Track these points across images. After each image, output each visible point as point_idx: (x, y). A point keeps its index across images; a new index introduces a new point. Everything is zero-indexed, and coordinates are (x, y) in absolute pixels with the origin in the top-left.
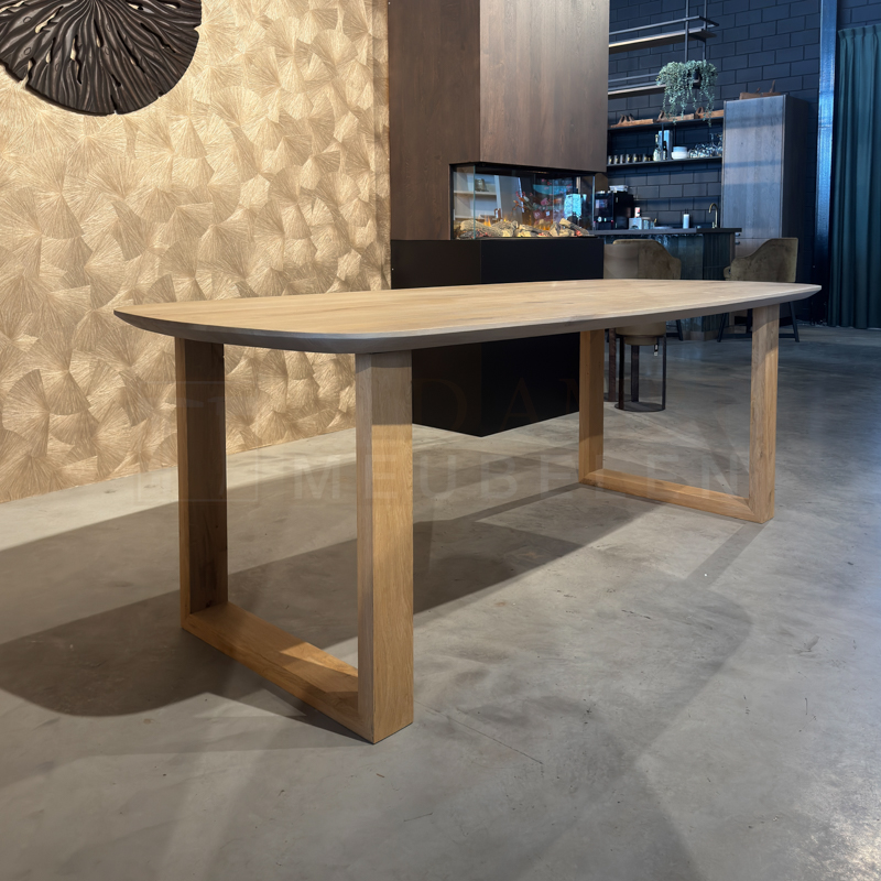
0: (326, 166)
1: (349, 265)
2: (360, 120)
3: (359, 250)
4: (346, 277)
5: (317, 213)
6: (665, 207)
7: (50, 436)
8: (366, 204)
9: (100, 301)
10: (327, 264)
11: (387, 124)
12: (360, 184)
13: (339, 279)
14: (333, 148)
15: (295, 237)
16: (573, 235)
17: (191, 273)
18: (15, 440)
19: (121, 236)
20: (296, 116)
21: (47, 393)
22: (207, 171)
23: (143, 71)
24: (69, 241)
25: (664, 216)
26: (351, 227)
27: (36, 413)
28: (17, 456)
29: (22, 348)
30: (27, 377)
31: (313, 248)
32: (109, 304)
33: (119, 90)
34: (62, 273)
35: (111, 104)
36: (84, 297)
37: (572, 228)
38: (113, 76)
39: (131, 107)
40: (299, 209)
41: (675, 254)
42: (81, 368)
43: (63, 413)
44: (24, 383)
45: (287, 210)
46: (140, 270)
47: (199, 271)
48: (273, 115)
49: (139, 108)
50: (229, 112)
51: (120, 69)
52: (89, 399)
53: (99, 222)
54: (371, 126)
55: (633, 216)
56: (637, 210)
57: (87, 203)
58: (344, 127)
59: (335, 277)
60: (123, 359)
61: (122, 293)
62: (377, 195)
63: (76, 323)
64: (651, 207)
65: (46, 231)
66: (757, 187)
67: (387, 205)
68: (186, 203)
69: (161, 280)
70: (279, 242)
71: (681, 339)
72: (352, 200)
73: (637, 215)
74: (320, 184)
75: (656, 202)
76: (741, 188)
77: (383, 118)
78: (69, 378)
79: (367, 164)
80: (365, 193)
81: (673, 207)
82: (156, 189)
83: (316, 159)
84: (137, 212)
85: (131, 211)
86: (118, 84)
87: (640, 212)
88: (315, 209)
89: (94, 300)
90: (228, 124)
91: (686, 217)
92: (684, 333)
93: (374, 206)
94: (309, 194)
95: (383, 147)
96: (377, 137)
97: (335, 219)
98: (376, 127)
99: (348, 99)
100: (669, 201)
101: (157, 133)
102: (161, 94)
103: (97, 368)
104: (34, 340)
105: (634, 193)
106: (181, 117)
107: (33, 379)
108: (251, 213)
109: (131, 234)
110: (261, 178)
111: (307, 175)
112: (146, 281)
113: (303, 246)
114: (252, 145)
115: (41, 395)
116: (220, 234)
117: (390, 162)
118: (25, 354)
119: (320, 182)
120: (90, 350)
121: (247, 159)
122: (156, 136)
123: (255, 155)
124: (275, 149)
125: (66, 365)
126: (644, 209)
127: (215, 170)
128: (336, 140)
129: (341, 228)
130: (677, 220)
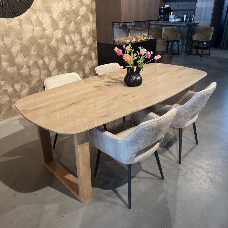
0: (77, 24)
1: (85, 51)
2: (87, 8)
3: (88, 46)
4: (85, 54)
5: (76, 38)
6: (180, 12)
7: (12, 104)
8: (90, 33)
9: (19, 70)
10: (79, 51)
11: (95, 8)
12: (87, 27)
13: (83, 55)
14: (79, 17)
15: (70, 45)
16: (148, 38)
17: (43, 59)
18: (4, 106)
19: (22, 52)
20: (68, 9)
21: (10, 94)
22: (44, 30)
23: (21, 2)
24: (9, 55)
25: (179, 15)
26: (86, 40)
27: (8, 99)
28: (5, 109)
29: (1, 84)
30: (4, 91)
31: (75, 47)
32: (22, 70)
33: (15, 10)
34: (8, 64)
35: (13, 14)
36: (15, 69)
37: (148, 36)
38: (13, 5)
39: (19, 14)
40: (70, 37)
41: (180, 32)
42: (17, 87)
43: (14, 98)
44: (4, 92)
45: (67, 38)
46: (29, 60)
47: (45, 58)
48: (61, 10)
49: (22, 14)
50: (48, 11)
51: (14, 3)
52: (21, 94)
53: (16, 49)
54: (90, 9)
55: (170, 15)
56: (172, 13)
57: (11, 44)
58: (83, 10)
59: (82, 54)
60: (28, 83)
61: (25, 67)
62: (93, 29)
63: (14, 76)
64: (176, 12)
65: (2, 53)
66: (206, 8)
67: (96, 32)
68: (39, 40)
69: (35, 62)
70: (65, 47)
71: (179, 55)
72: (85, 32)
73: (172, 14)
74: (76, 29)
75: (178, 11)
76: (201, 8)
77: (94, 6)
78: (15, 90)
79: (90, 20)
80: (89, 30)
81: (182, 12)
82: (30, 37)
83: (75, 22)
84: (26, 44)
85: (24, 44)
86: (15, 8)
87: (173, 14)
88: (75, 36)
89: (18, 69)
90: (48, 15)
91: (185, 16)
92: (180, 53)
93: (92, 33)
94: (74, 32)
95: (94, 15)
96: (92, 12)
97: (81, 38)
98: (92, 9)
99: (83, 2)
100: (181, 11)
101: (28, 21)
102: (28, 9)
103: (21, 86)
104: (4, 82)
105: (171, 7)
106: (35, 15)
107: (6, 91)
108: (57, 40)
109: (25, 51)
110: (59, 30)
111: (72, 26)
112: (31, 63)
113: (73, 47)
114: (56, 20)
115: (8, 95)
116: (49, 47)
117: (96, 19)
118: (2, 85)
119: (76, 28)
120: (19, 82)
121: (55, 24)
122: (28, 22)
123: (57, 23)
124: (63, 20)
125: (13, 87)
126: (174, 12)
127: (46, 29)
128: (80, 15)
129: (83, 41)
130: (183, 16)
